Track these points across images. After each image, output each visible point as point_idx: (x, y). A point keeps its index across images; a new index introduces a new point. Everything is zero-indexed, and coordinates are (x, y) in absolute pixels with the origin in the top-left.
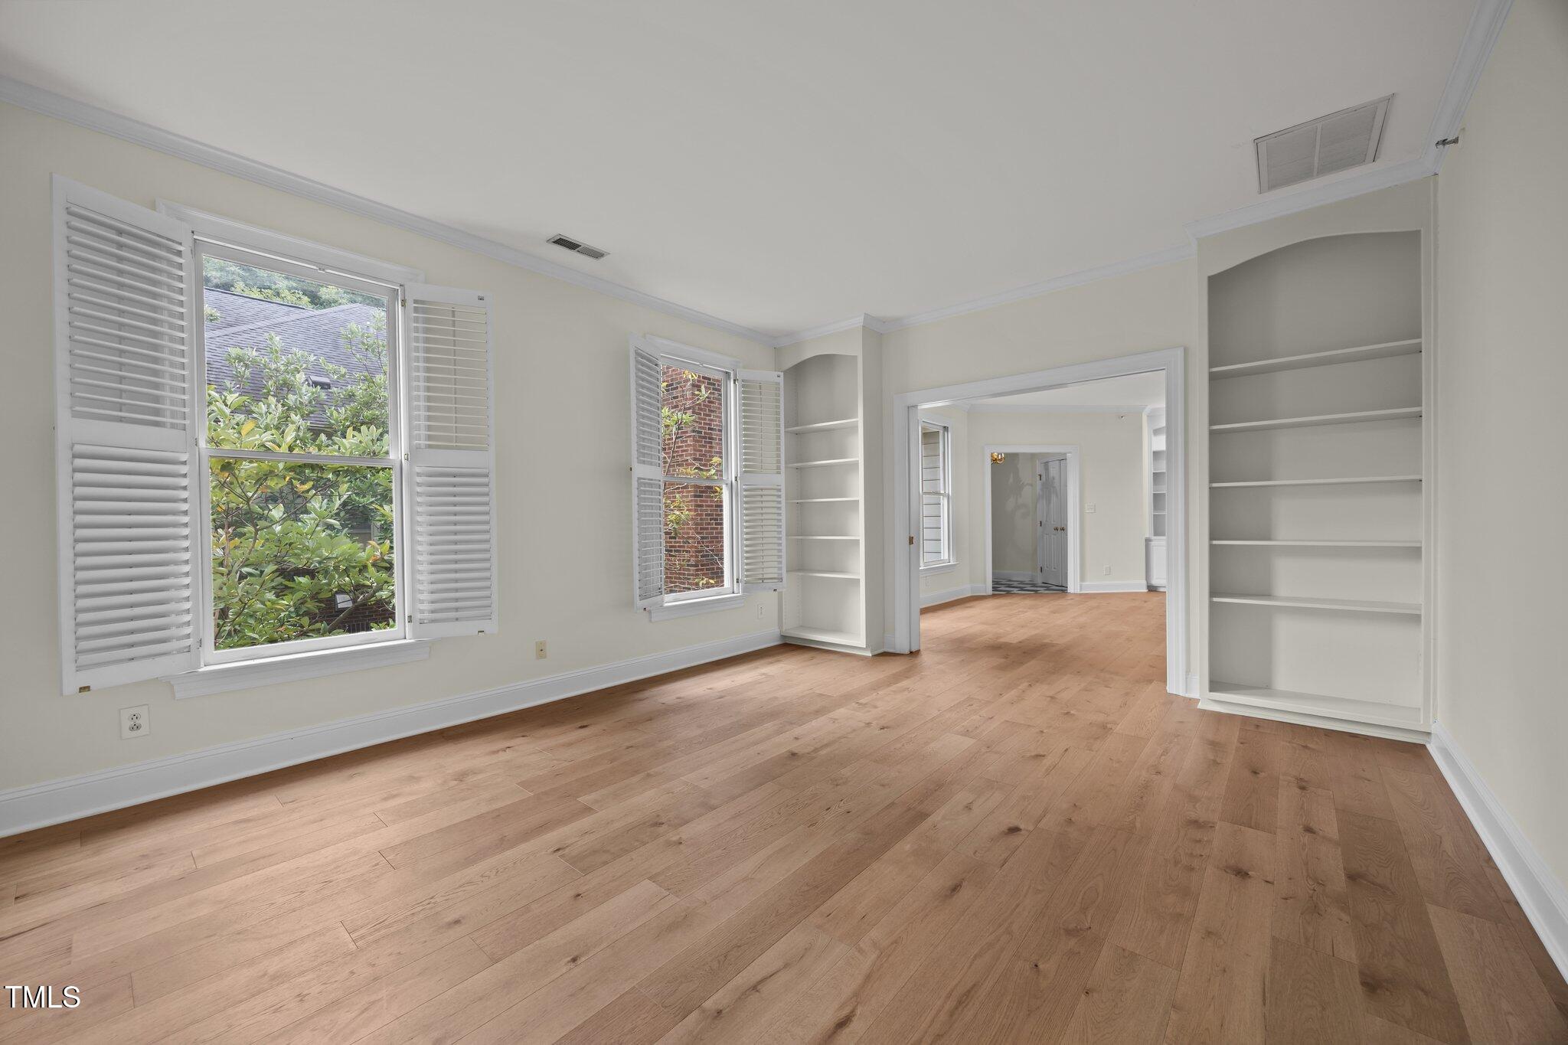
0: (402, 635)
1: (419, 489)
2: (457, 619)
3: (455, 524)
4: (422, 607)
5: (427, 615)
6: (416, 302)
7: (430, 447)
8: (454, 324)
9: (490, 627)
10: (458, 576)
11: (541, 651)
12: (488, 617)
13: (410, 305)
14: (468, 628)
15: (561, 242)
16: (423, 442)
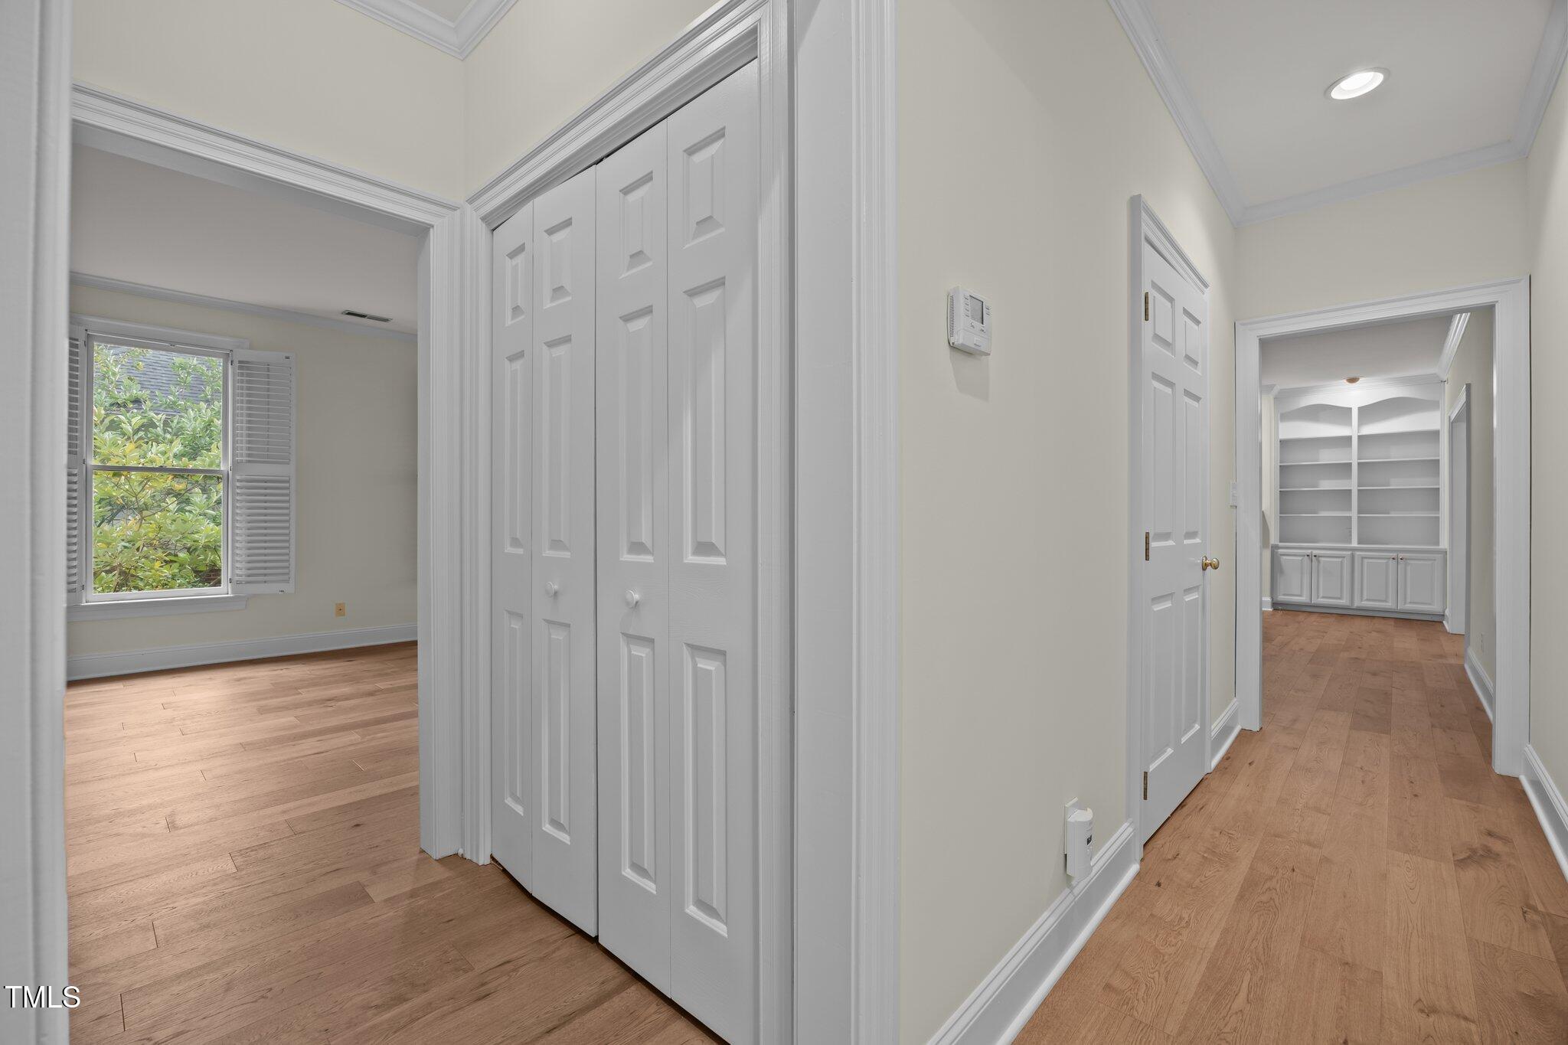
0: (226, 591)
1: (238, 491)
2: (265, 582)
3: (266, 496)
4: (238, 572)
5: (243, 578)
6: (240, 362)
7: (249, 461)
8: (268, 376)
9: (289, 588)
10: (267, 551)
11: (340, 610)
12: (287, 581)
13: (236, 364)
14: (273, 588)
15: (349, 314)
16: (245, 459)
